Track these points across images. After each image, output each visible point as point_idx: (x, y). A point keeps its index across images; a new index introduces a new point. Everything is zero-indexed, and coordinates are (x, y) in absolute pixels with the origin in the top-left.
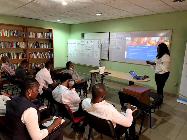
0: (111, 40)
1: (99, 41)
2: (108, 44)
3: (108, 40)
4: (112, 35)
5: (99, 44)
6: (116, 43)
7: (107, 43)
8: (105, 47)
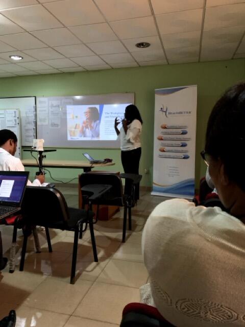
0: (40, 111)
1: (15, 112)
2: (34, 118)
3: (33, 110)
4: (40, 102)
5: (15, 117)
6: (48, 116)
7: (32, 115)
8: (29, 123)
